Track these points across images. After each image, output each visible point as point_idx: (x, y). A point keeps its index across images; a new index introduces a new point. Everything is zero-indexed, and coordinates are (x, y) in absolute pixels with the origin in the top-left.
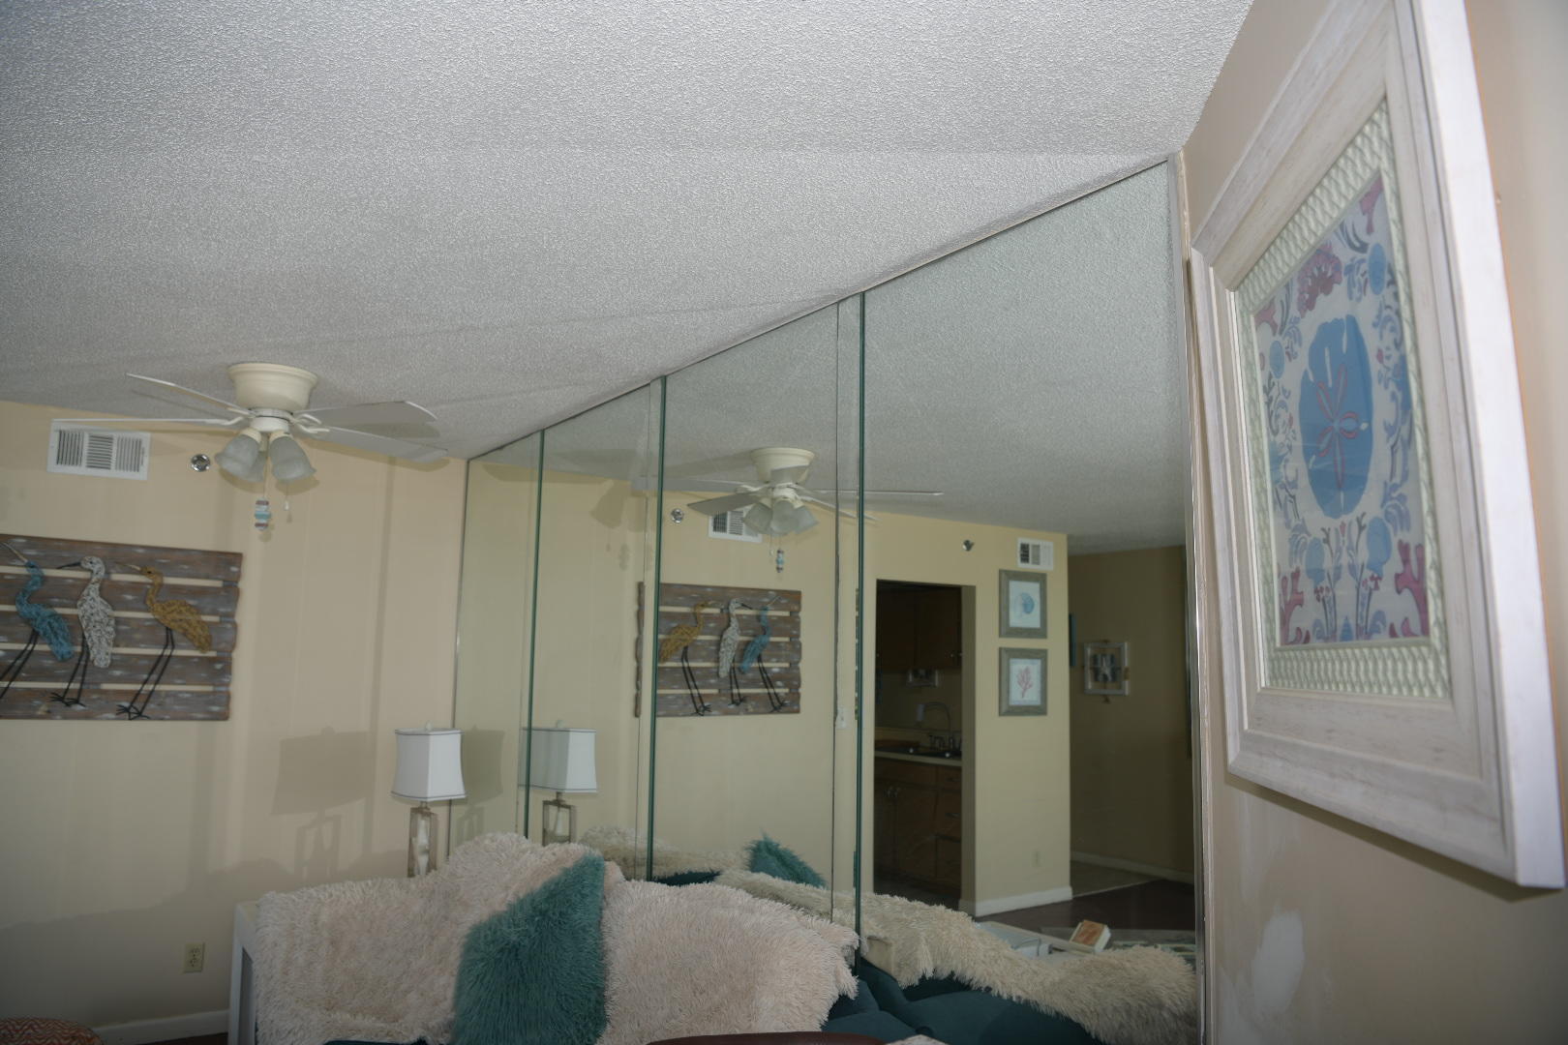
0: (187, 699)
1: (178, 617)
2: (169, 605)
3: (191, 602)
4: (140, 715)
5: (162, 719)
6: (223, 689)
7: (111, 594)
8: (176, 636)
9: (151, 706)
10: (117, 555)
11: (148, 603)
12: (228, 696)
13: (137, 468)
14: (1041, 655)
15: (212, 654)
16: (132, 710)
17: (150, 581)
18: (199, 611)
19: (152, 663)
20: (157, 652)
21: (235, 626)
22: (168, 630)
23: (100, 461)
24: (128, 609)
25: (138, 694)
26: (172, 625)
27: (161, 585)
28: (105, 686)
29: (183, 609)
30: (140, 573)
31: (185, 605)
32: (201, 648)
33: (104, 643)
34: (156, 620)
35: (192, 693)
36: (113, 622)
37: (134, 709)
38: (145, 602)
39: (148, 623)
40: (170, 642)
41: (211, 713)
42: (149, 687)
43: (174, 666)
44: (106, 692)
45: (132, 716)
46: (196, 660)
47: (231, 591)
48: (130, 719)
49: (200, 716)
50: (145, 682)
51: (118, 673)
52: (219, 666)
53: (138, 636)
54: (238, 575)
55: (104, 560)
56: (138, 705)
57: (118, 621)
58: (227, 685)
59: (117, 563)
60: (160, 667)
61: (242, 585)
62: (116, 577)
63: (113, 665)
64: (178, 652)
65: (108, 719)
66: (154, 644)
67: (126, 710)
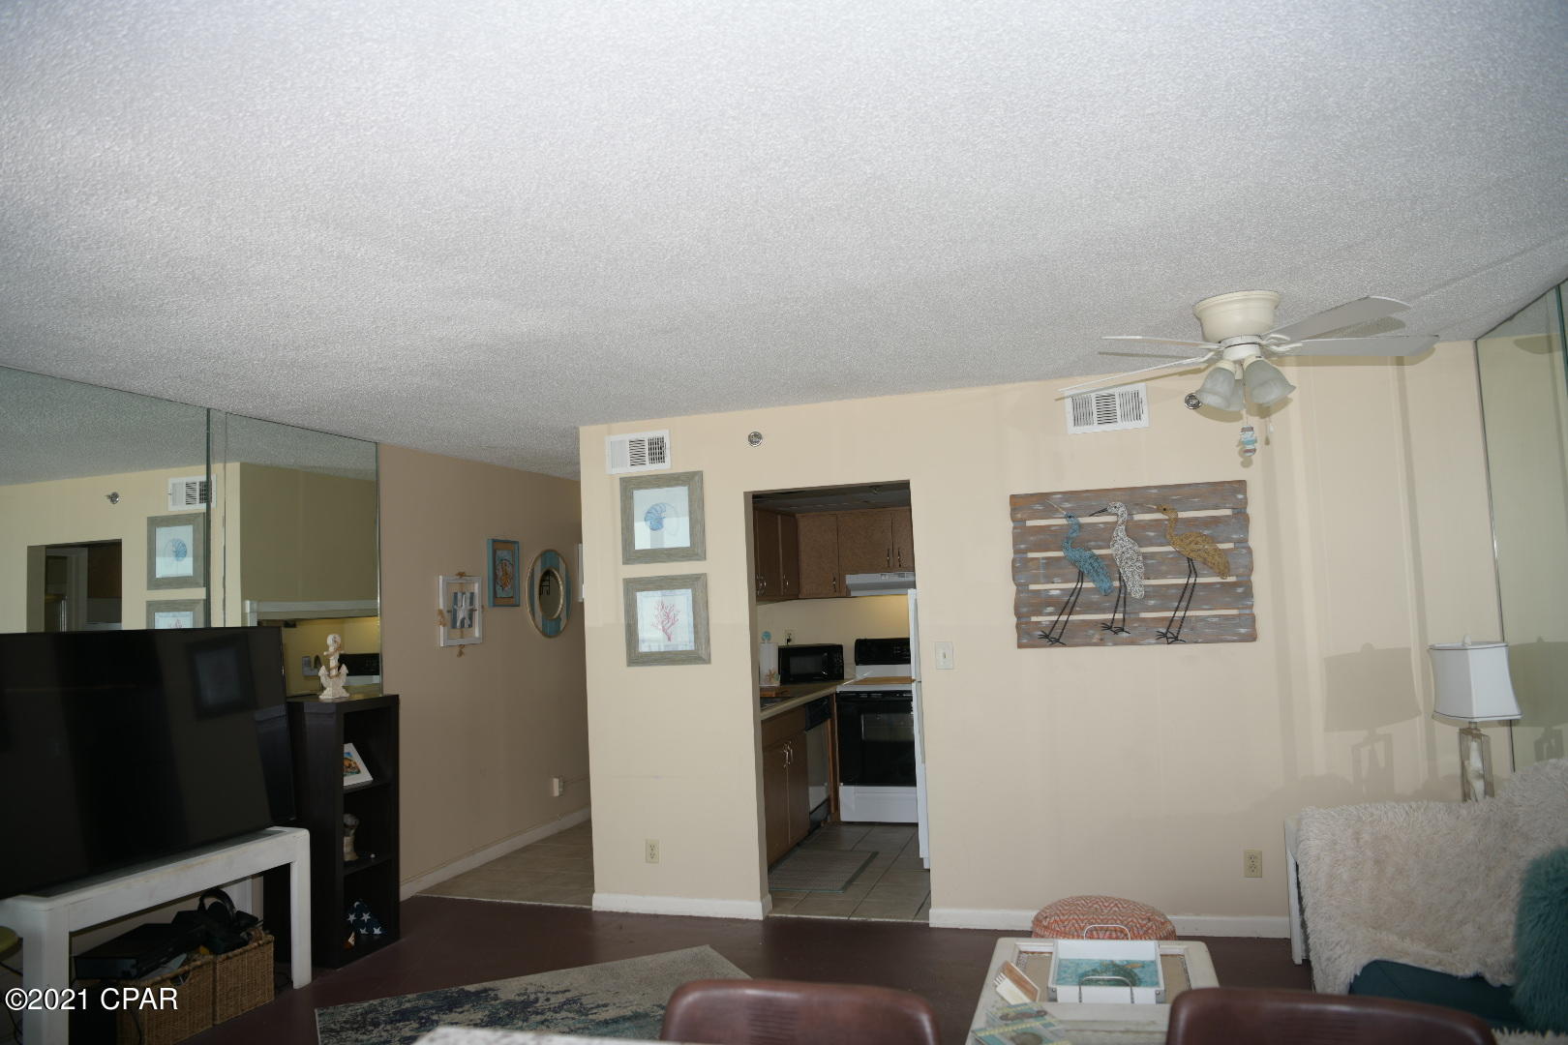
0: (1215, 623)
1: (1195, 547)
2: (1187, 538)
3: (1206, 532)
4: (1176, 639)
5: (1196, 642)
6: (1247, 612)
7: (1136, 532)
8: (1198, 565)
9: (1184, 630)
10: (1136, 498)
11: (1168, 537)
12: (1253, 618)
13: (1139, 417)
15: (1232, 579)
16: (1169, 635)
17: (1167, 517)
18: (1214, 540)
19: (1181, 592)
20: (1183, 581)
21: (1250, 551)
22: (1189, 560)
23: (1107, 417)
24: (1152, 545)
25: (1172, 620)
26: (1192, 555)
27: (1177, 520)
28: (1144, 615)
29: (1199, 539)
30: (1158, 511)
31: (1201, 535)
32: (1222, 574)
33: (1137, 577)
34: (1179, 552)
35: (1219, 616)
36: (1141, 558)
37: (1171, 634)
38: (1165, 537)
39: (1171, 556)
40: (1192, 571)
41: (1240, 634)
42: (1180, 614)
43: (1199, 593)
44: (1144, 620)
45: (1170, 640)
46: (1218, 586)
47: (1241, 517)
48: (1169, 644)
49: (1229, 638)
50: (1177, 609)
51: (1152, 602)
52: (1240, 590)
53: (1164, 568)
54: (1245, 502)
55: (1126, 503)
56: (1174, 630)
57: (1145, 556)
58: (1251, 607)
59: (1137, 504)
60: (1187, 595)
61: (1249, 510)
62: (1138, 517)
63: (1147, 596)
64: (1200, 580)
65: (1149, 644)
66: (1178, 574)
67: (1164, 635)
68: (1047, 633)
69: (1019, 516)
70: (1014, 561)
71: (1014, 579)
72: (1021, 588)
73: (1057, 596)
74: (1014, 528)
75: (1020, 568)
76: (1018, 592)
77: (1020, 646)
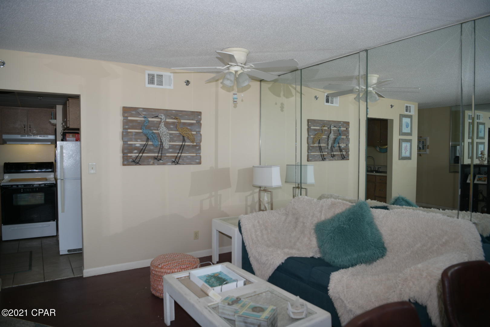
0: (190, 158)
1: (186, 132)
2: (183, 129)
3: (189, 128)
4: (178, 163)
5: (184, 164)
6: (199, 155)
8: (186, 138)
9: (180, 160)
10: (168, 113)
11: (177, 128)
12: (200, 157)
13: (170, 85)
14: (410, 141)
15: (195, 144)
16: (176, 162)
17: (177, 121)
18: (191, 131)
19: (180, 147)
20: (181, 144)
21: (201, 135)
22: (183, 137)
23: (160, 83)
24: (172, 130)
25: (177, 157)
26: (185, 135)
27: (180, 122)
28: (167, 155)
29: (187, 130)
30: (175, 119)
31: (187, 129)
32: (193, 142)
33: (167, 141)
34: (180, 134)
35: (191, 156)
36: (169, 135)
37: (176, 161)
38: (176, 128)
39: (178, 135)
40: (184, 141)
41: (197, 162)
42: (179, 155)
43: (186, 148)
44: (168, 156)
45: (176, 163)
46: (191, 146)
47: (199, 123)
48: (175, 165)
49: (194, 163)
50: (178, 153)
51: (171, 150)
52: (197, 148)
53: (175, 139)
54: (201, 119)
55: (165, 115)
56: (177, 160)
57: (171, 134)
58: (200, 153)
59: (168, 116)
60: (182, 148)
61: (201, 122)
62: (167, 120)
63: (170, 148)
64: (186, 144)
65: (169, 165)
66: (179, 141)
67: (174, 162)
68: (134, 160)
69: (126, 115)
70: (123, 132)
71: (122, 139)
72: (125, 143)
73: (139, 146)
74: (124, 119)
75: (125, 135)
76: (124, 144)
77: (124, 165)
